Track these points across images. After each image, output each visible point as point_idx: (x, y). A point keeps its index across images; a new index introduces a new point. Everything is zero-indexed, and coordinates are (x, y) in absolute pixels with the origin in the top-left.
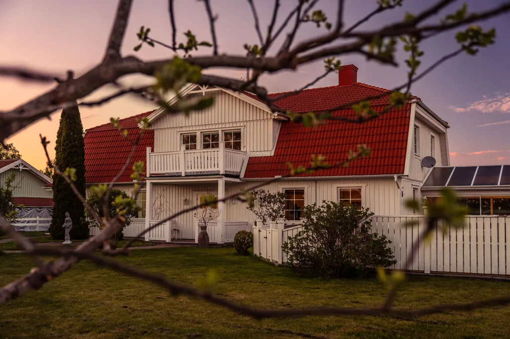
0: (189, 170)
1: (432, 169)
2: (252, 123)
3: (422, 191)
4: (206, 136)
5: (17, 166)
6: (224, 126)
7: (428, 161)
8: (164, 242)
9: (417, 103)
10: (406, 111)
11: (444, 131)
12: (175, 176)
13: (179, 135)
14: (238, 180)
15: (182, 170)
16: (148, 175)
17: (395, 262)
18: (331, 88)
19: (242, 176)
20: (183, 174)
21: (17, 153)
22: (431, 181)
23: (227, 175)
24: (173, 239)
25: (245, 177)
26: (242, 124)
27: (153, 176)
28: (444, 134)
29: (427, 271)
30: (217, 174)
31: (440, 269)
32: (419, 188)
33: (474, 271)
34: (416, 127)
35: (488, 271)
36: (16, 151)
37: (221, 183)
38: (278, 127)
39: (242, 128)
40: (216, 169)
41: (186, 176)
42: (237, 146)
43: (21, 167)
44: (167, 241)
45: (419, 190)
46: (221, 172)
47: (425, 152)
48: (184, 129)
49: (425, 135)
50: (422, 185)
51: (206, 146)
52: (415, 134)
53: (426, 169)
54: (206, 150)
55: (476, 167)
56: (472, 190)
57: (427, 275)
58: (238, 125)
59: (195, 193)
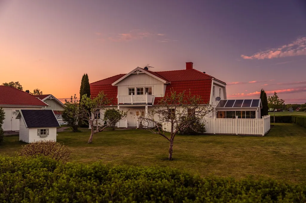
0: (134, 102)
1: (219, 101)
2: (156, 85)
3: (216, 109)
4: (138, 90)
5: (50, 97)
6: (145, 86)
7: (218, 99)
8: (125, 128)
9: (214, 80)
10: (210, 82)
11: (225, 86)
12: (129, 104)
13: (128, 88)
14: (151, 106)
15: (132, 102)
16: (118, 104)
17: (206, 131)
18: (183, 70)
19: (153, 104)
20: (132, 104)
21: (21, 87)
22: (219, 106)
23: (149, 104)
24: (128, 127)
25: (154, 104)
26: (152, 85)
27: (120, 104)
28: (225, 87)
29: (214, 133)
30: (145, 104)
31: (218, 133)
32: (215, 108)
33: (226, 133)
34: (214, 87)
35: (230, 133)
36: (20, 86)
37: (146, 107)
38: (166, 86)
39: (152, 87)
40: (145, 102)
41: (133, 104)
42: (150, 93)
43: (51, 98)
44: (126, 127)
45: (215, 109)
46: (147, 103)
47: (217, 95)
48: (130, 86)
49: (217, 89)
50: (216, 107)
51: (138, 94)
52: (214, 89)
53: (217, 101)
54: (139, 95)
55: (235, 100)
56: (233, 108)
57: (215, 134)
58: (151, 85)
59: (134, 110)
